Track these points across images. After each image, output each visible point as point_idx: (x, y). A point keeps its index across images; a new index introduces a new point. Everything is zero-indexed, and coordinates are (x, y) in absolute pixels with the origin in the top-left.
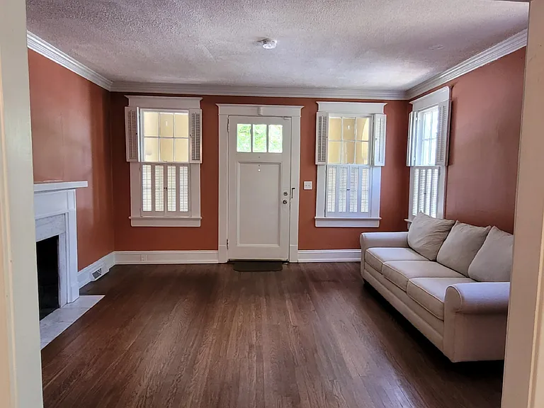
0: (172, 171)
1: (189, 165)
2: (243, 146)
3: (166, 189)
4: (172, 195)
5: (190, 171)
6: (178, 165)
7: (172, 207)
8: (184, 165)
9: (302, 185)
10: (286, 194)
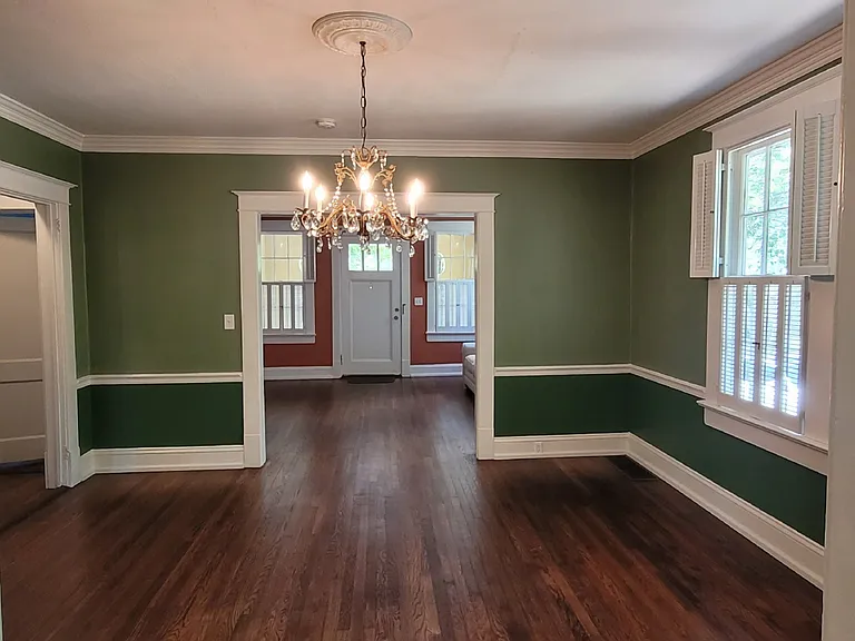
0: (287, 289)
1: (303, 284)
2: (354, 264)
3: (281, 307)
4: (287, 313)
5: (304, 288)
6: (292, 284)
7: (287, 325)
8: (298, 284)
9: (413, 301)
10: (397, 310)
